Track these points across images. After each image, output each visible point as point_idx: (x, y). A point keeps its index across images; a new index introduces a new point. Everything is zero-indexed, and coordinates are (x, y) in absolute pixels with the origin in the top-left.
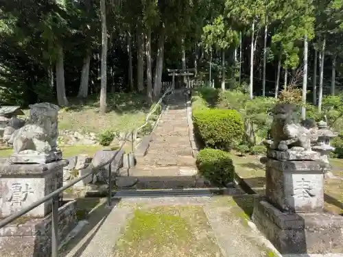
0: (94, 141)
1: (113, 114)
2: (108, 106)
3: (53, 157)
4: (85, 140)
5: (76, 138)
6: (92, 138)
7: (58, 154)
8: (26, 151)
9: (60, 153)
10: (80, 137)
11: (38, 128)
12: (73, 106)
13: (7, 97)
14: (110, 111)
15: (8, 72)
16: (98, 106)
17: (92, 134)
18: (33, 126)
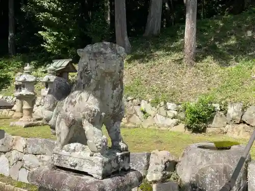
0: (174, 121)
1: (210, 63)
2: (199, 47)
3: (114, 165)
4: (159, 117)
5: (144, 112)
6: (170, 114)
7: (123, 157)
8: (72, 146)
9: (126, 156)
10: (150, 110)
11: (91, 98)
12: (139, 52)
13: (59, 47)
14: (204, 57)
15: (60, 9)
16: (180, 49)
17: (170, 106)
18: (84, 95)
